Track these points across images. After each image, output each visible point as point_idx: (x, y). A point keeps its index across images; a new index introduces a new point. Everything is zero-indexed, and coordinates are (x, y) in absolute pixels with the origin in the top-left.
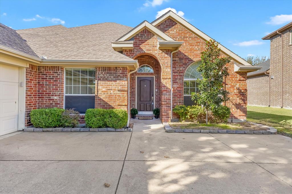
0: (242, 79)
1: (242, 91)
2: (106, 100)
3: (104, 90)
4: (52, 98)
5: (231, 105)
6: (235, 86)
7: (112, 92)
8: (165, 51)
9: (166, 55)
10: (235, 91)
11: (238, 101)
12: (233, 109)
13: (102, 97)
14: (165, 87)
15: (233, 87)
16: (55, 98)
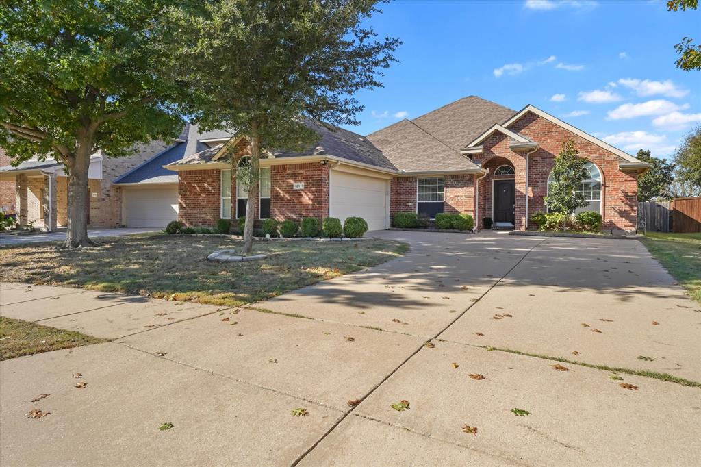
0: (630, 179)
1: (630, 194)
2: (454, 206)
3: (452, 196)
4: (407, 204)
5: (613, 212)
6: (619, 188)
7: (459, 198)
8: (519, 153)
9: (521, 157)
10: (620, 195)
11: (625, 207)
12: (616, 218)
13: (450, 203)
14: (519, 191)
15: (616, 189)
16: (410, 204)
